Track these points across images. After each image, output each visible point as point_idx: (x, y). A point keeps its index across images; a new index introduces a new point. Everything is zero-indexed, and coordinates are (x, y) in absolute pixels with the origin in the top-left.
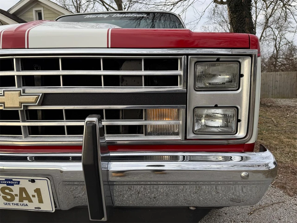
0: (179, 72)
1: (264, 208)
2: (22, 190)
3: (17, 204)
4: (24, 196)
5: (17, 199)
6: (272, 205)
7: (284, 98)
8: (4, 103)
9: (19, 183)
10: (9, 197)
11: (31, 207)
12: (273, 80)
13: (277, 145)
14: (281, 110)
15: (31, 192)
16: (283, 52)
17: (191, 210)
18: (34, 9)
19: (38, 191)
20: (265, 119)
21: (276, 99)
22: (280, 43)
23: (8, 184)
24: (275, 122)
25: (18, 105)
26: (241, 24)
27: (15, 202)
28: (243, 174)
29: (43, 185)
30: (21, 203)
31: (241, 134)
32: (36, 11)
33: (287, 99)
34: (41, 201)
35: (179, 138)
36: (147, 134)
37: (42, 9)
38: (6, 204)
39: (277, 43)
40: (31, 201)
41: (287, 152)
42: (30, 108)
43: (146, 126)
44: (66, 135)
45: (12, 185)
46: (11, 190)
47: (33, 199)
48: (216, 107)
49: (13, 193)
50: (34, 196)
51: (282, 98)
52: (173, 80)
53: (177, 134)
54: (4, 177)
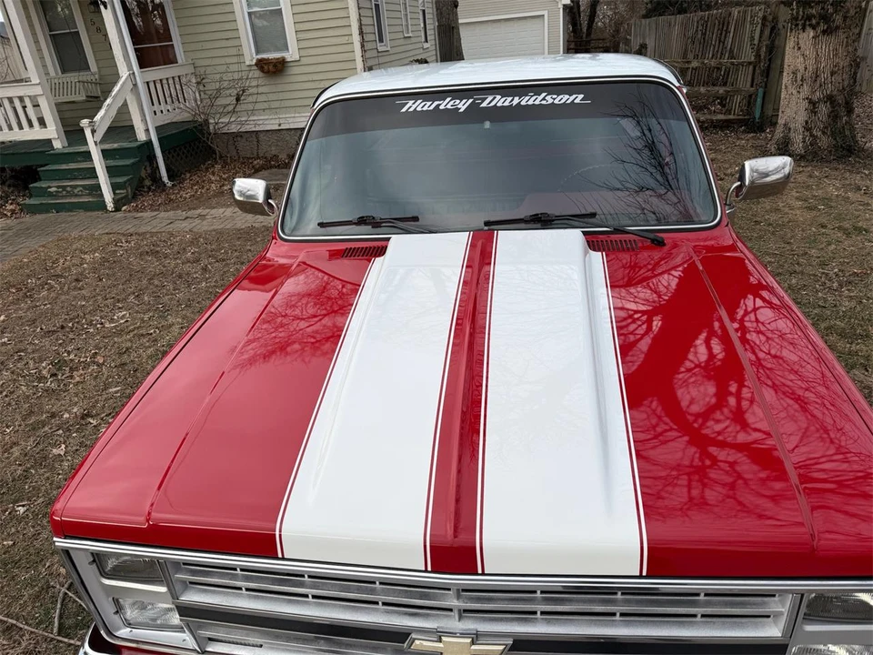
8: (441, 653)
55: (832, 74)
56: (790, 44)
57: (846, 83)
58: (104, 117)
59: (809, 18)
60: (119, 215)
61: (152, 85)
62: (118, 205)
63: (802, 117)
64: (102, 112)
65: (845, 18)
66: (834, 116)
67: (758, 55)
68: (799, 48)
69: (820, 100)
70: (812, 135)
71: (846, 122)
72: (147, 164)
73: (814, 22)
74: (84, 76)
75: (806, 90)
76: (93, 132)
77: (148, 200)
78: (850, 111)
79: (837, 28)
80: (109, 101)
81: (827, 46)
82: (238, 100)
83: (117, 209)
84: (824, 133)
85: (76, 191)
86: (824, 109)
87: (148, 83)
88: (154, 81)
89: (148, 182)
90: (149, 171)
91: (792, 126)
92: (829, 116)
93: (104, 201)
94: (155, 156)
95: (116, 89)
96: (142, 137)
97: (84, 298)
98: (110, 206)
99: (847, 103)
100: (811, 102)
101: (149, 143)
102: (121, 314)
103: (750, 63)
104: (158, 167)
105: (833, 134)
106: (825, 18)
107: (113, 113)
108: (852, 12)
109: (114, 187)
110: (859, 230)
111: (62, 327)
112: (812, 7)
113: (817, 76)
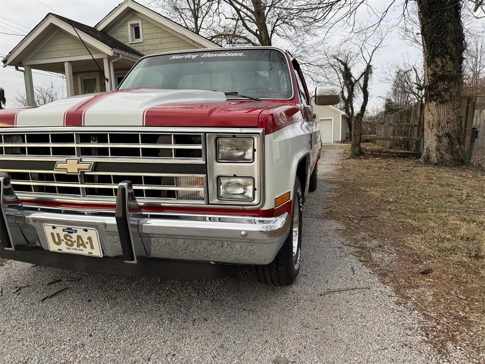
1: (340, 291)
2: (79, 237)
3: (75, 249)
4: (80, 242)
5: (75, 244)
6: (354, 289)
8: (67, 169)
10: (70, 243)
11: (85, 252)
15: (85, 240)
17: (211, 264)
18: (130, 23)
19: (89, 238)
23: (69, 232)
25: (76, 171)
26: (438, 34)
27: (73, 247)
28: (243, 233)
29: (93, 233)
30: (79, 248)
31: (256, 201)
32: (132, 25)
34: (92, 247)
35: (202, 202)
36: (179, 198)
37: (139, 22)
38: (68, 249)
40: (85, 247)
42: (86, 173)
43: (177, 191)
44: (114, 196)
45: (72, 233)
46: (71, 237)
47: (86, 245)
48: (235, 176)
49: (73, 240)
50: (87, 243)
53: (202, 199)
54: (66, 227)
55: (447, 123)
56: (426, 109)
57: (456, 128)
59: (433, 96)
63: (434, 144)
65: (451, 96)
66: (451, 144)
67: (420, 122)
68: (430, 111)
69: (442, 135)
70: (440, 153)
71: (459, 148)
73: (435, 98)
75: (435, 130)
79: (447, 101)
81: (443, 109)
84: (447, 152)
86: (445, 140)
91: (430, 149)
92: (448, 144)
99: (458, 138)
100: (438, 136)
103: (416, 126)
105: (452, 153)
106: (439, 95)
108: (454, 94)
110: (449, 185)
112: (433, 91)
113: (439, 124)
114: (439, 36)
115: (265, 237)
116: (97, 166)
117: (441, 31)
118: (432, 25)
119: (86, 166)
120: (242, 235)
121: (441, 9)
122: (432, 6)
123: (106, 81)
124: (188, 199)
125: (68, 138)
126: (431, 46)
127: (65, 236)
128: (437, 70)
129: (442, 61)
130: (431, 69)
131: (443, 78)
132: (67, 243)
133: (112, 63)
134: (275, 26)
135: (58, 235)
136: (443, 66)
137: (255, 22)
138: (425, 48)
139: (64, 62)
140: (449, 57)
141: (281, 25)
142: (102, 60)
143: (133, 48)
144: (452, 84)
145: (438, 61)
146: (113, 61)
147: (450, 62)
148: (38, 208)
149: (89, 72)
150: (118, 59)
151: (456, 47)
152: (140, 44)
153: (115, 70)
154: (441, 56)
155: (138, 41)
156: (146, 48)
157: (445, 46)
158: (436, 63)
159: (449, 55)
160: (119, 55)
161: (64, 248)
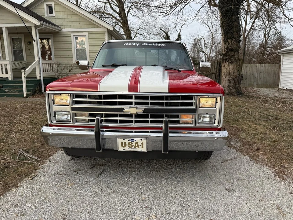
0: (194, 101)
1: (229, 160)
3: (133, 149)
4: (137, 145)
5: (134, 146)
6: (234, 159)
7: (267, 87)
8: (130, 112)
9: (136, 140)
10: (130, 146)
11: (138, 150)
12: (258, 71)
13: (246, 129)
14: (259, 101)
15: (140, 144)
16: (271, 42)
17: (196, 152)
18: (45, 4)
19: (142, 144)
20: (244, 109)
21: (260, 89)
22: (269, 33)
23: (131, 141)
24: (250, 111)
25: (136, 113)
26: (230, 27)
27: (132, 148)
28: (216, 138)
29: (145, 141)
30: (135, 148)
31: (216, 124)
32: (47, 5)
33: (269, 89)
34: (143, 147)
35: (193, 125)
36: (180, 124)
37: (52, 3)
38: (129, 149)
39: (267, 33)
40: (139, 147)
41: (251, 134)
43: (180, 121)
44: (149, 123)
45: (133, 141)
46: (132, 143)
47: (139, 146)
48: (207, 114)
49: (133, 145)
50: (140, 145)
51: (265, 88)
52: (191, 104)
53: (192, 124)
54: (130, 139)
55: (233, 73)
56: (223, 66)
57: (237, 76)
58: (29, 70)
59: (226, 59)
60: (27, 98)
61: (44, 65)
62: (28, 96)
63: (227, 84)
64: (28, 69)
65: (235, 60)
66: (235, 84)
67: (216, 71)
68: (225, 67)
69: (231, 80)
70: (230, 89)
71: (238, 86)
72: (38, 86)
73: (228, 60)
74: (22, 61)
75: (227, 77)
76: (25, 73)
77: (37, 96)
78: (239, 83)
79: (233, 62)
80: (31, 66)
81: (231, 66)
82: (70, 71)
83: (27, 97)
84: (233, 88)
85: (14, 91)
86: (232, 82)
87: (43, 64)
88: (45, 64)
89: (37, 92)
90: (39, 88)
91: (225, 86)
92: (234, 84)
93: (23, 94)
94: (41, 84)
95: (33, 63)
96: (38, 78)
97: (18, 112)
98: (25, 96)
99: (238, 81)
100: (229, 80)
101: (40, 80)
102: (30, 115)
103: (214, 73)
104: (41, 87)
105: (235, 89)
106: (230, 59)
107: (32, 69)
108: (237, 59)
109: (27, 91)
110: (240, 106)
111: (12, 116)
112: (227, 57)
113: (230, 74)
114: (230, 28)
115: (222, 140)
116: (145, 110)
117: (231, 26)
118: (227, 22)
119: (141, 110)
120: (215, 139)
121: (231, 14)
122: (227, 13)
123: (34, 41)
124: (185, 124)
125: (130, 97)
126: (226, 33)
127: (129, 143)
128: (229, 46)
129: (231, 42)
130: (226, 45)
131: (231, 50)
132: (129, 146)
133: (38, 30)
134: (130, 9)
135: (125, 143)
136: (232, 44)
137: (117, 6)
138: (223, 34)
139: (2, 27)
140: (234, 39)
141: (133, 9)
142: (30, 27)
143: (48, 20)
144: (236, 53)
145: (229, 41)
146: (38, 29)
147: (235, 42)
148: (118, 131)
149: (17, 33)
150: (42, 27)
151: (238, 35)
152: (53, 18)
153: (39, 33)
154: (231, 39)
155: (51, 15)
156: (57, 20)
157: (233, 34)
158: (228, 42)
159: (235, 38)
160: (42, 25)
161: (127, 149)
